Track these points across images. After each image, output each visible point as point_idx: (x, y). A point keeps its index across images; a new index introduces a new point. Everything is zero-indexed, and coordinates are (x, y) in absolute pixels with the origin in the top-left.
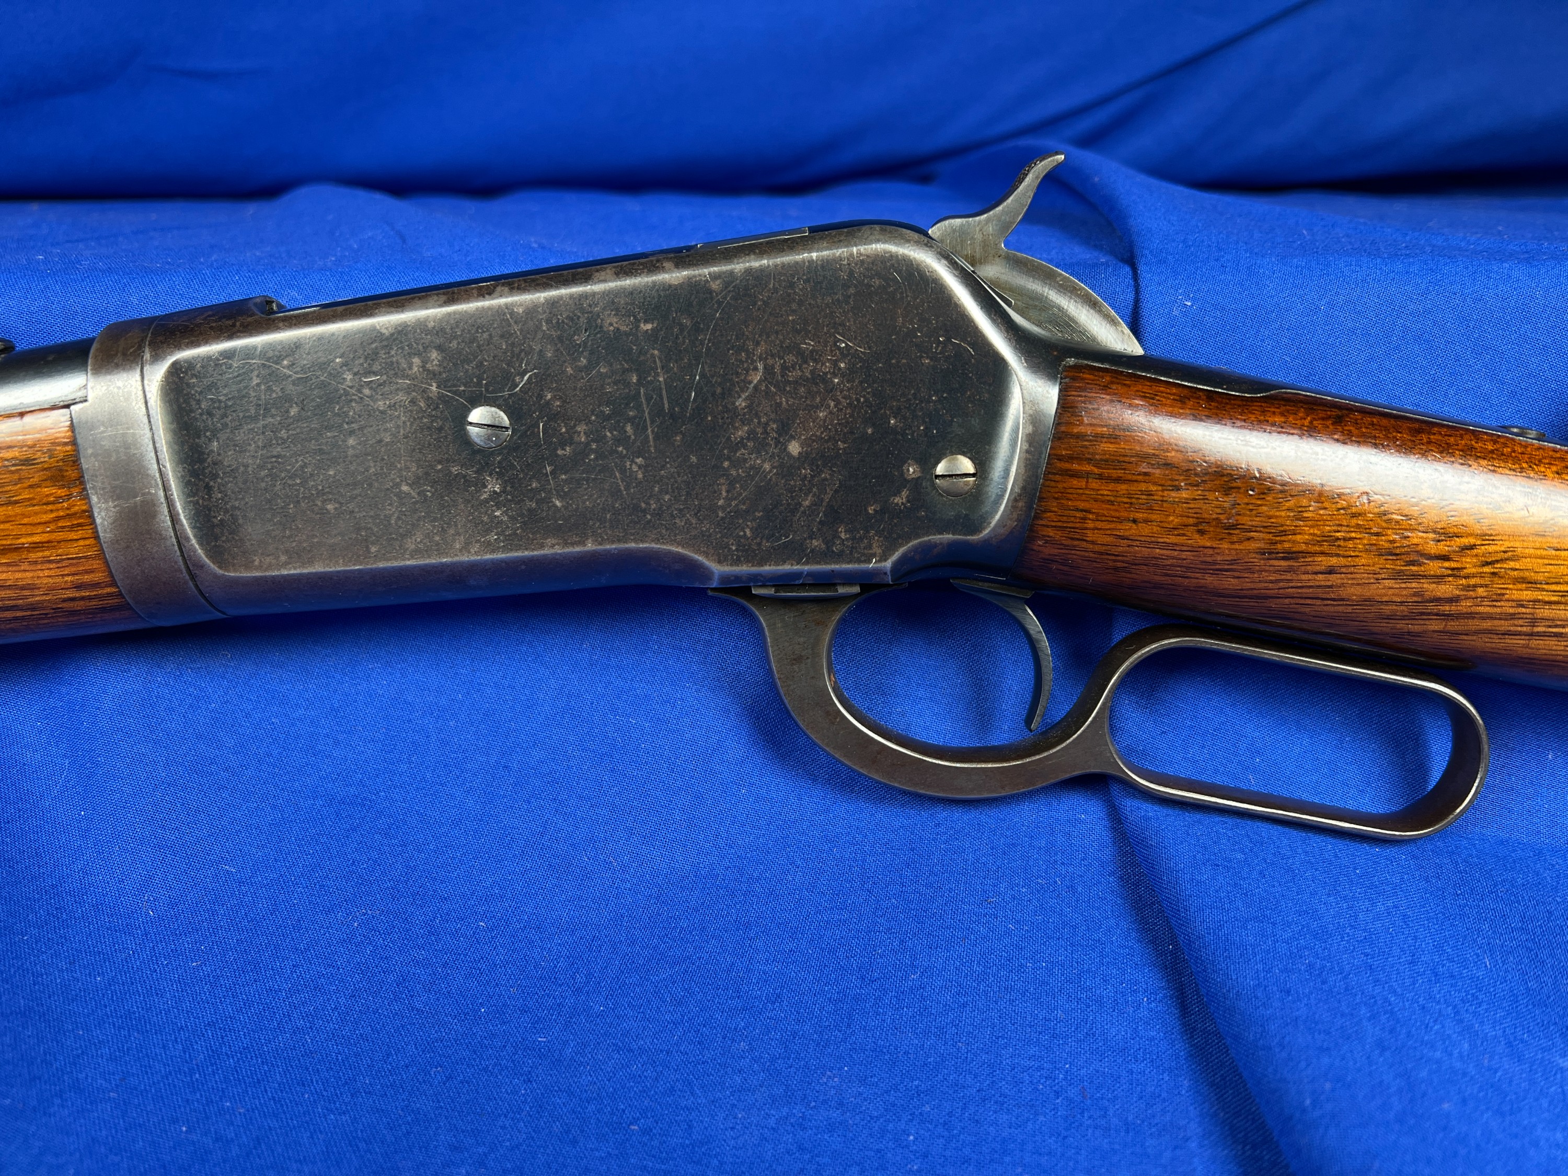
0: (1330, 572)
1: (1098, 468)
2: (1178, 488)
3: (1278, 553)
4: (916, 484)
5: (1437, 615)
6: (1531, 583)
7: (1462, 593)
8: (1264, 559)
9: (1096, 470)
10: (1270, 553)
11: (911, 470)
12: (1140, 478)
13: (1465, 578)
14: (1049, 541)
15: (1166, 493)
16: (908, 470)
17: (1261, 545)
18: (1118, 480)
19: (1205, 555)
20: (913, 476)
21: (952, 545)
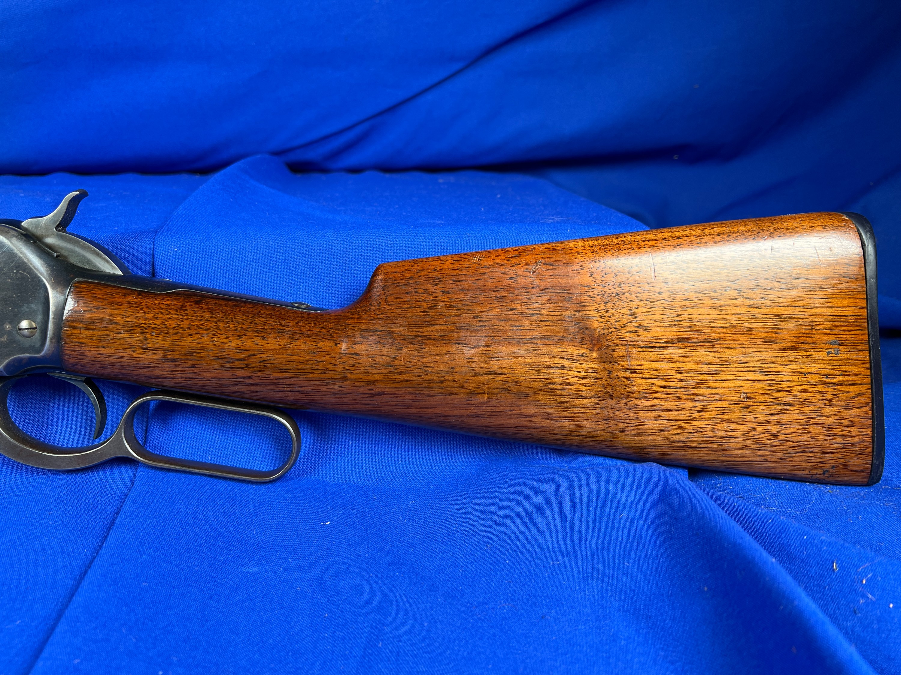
0: (193, 367)
1: (85, 325)
2: (120, 333)
3: (168, 359)
4: (9, 333)
5: (245, 384)
6: (281, 370)
7: (252, 374)
8: (163, 362)
9: (84, 326)
10: (165, 360)
11: (7, 327)
12: (103, 329)
13: (253, 368)
14: (70, 356)
15: (115, 335)
16: (6, 327)
17: (161, 356)
18: (93, 330)
19: (137, 361)
20: (9, 329)
21: (30, 358)
